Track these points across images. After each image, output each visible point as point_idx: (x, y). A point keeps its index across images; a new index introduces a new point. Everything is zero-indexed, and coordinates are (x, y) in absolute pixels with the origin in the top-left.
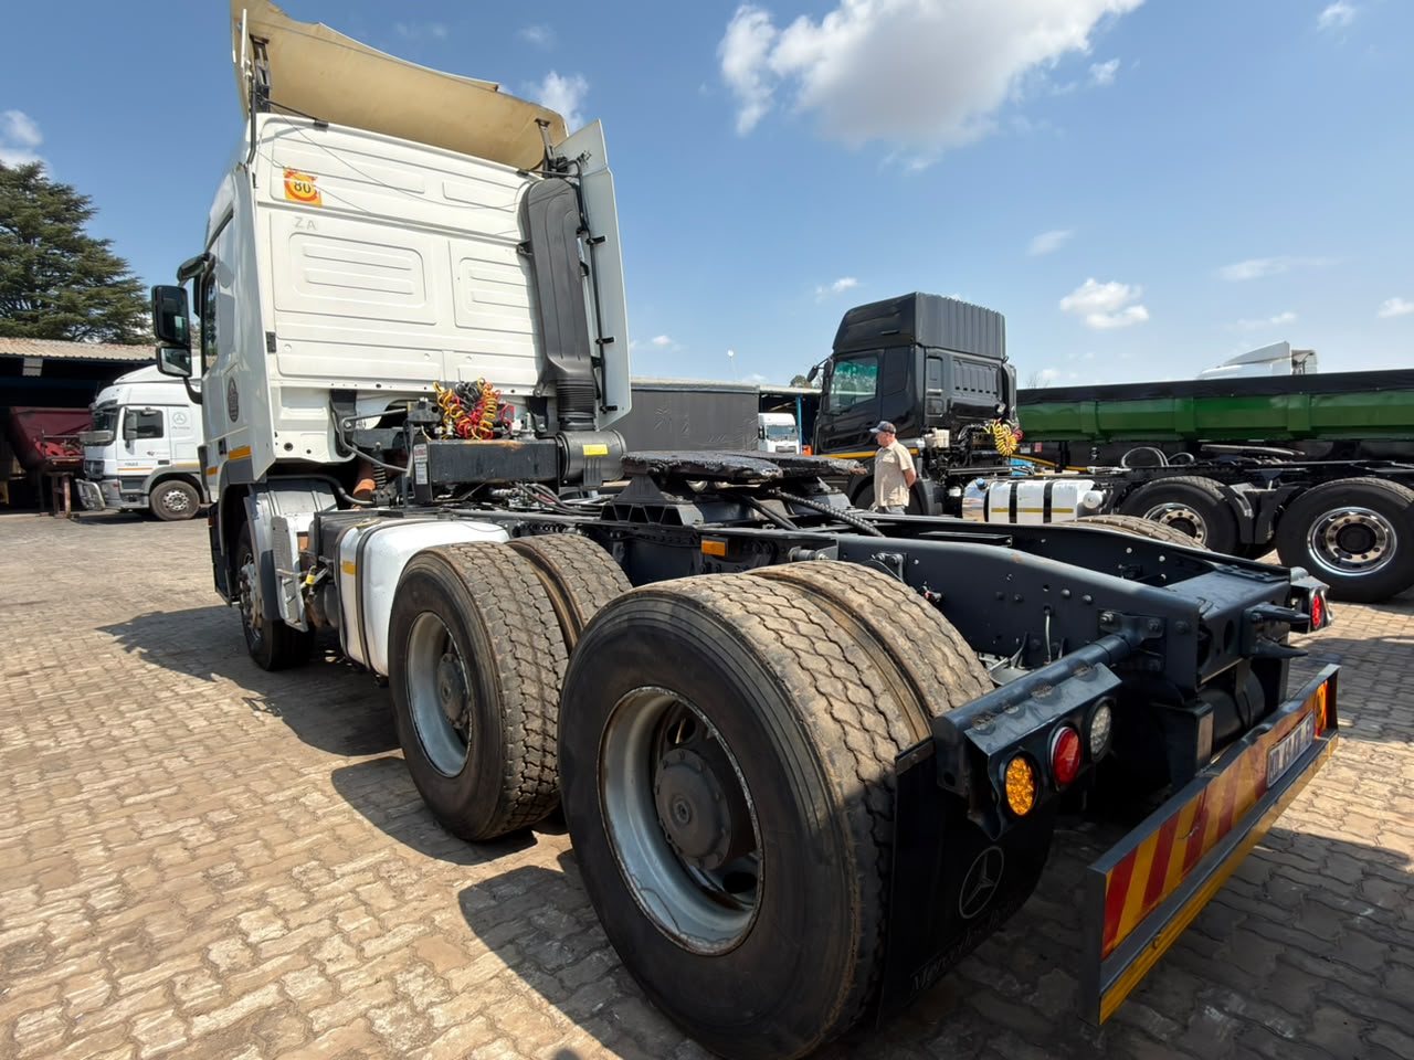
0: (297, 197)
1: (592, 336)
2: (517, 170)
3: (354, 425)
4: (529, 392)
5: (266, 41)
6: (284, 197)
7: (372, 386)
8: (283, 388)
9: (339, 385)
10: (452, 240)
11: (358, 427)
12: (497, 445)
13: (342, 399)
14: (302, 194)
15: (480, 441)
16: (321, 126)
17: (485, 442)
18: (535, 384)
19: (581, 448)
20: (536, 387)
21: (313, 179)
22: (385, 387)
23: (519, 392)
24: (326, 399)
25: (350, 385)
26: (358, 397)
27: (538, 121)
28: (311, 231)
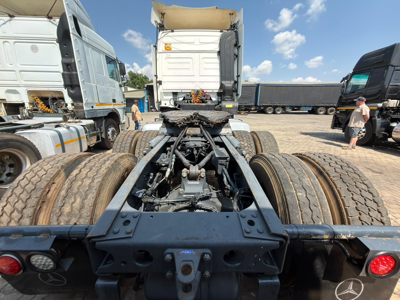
0: (167, 50)
1: (236, 75)
2: (220, 30)
3: (176, 100)
4: (217, 91)
5: (164, 13)
6: (164, 50)
7: (180, 91)
8: (163, 92)
9: (174, 91)
10: (200, 54)
11: (177, 100)
12: (199, 105)
13: (175, 94)
14: (168, 49)
15: (196, 104)
16: (173, 31)
17: (197, 104)
18: (219, 89)
19: (225, 106)
20: (219, 90)
21: (170, 45)
22: (183, 91)
23: (214, 91)
24: (172, 94)
25: (176, 91)
26: (178, 93)
27: (230, 14)
28: (169, 57)
